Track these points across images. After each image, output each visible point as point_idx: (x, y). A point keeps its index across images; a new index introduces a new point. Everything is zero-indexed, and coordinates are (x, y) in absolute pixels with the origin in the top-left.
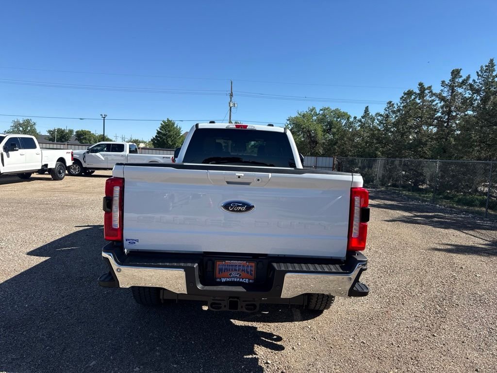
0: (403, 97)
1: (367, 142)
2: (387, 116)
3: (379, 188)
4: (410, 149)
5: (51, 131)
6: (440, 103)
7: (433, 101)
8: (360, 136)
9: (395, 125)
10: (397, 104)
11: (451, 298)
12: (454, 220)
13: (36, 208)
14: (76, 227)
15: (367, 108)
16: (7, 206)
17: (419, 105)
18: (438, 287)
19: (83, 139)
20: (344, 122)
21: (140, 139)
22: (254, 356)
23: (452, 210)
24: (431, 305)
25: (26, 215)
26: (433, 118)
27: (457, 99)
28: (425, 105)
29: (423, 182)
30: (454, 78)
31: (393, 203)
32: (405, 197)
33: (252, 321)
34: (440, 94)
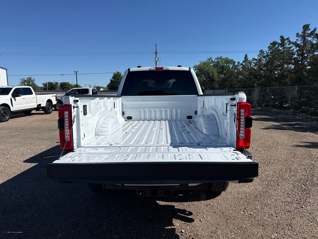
0: (270, 46)
1: (247, 78)
2: (260, 60)
3: (257, 108)
4: (276, 80)
5: (45, 84)
6: (296, 48)
7: (291, 47)
8: (242, 75)
9: (265, 65)
10: (266, 52)
11: (312, 180)
12: (309, 126)
13: (32, 132)
14: (57, 142)
15: (246, 56)
16: (14, 132)
17: (282, 51)
18: (302, 172)
19: (65, 87)
20: (231, 66)
21: (101, 86)
22: (172, 227)
23: (307, 120)
24: (298, 185)
25: (26, 136)
26: (291, 59)
27: (308, 45)
28: (285, 51)
29: (286, 102)
30: (305, 31)
31: (266, 117)
32: (274, 113)
33: (171, 202)
34: (296, 42)
